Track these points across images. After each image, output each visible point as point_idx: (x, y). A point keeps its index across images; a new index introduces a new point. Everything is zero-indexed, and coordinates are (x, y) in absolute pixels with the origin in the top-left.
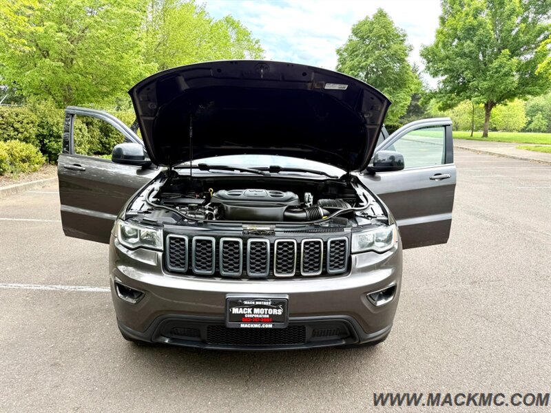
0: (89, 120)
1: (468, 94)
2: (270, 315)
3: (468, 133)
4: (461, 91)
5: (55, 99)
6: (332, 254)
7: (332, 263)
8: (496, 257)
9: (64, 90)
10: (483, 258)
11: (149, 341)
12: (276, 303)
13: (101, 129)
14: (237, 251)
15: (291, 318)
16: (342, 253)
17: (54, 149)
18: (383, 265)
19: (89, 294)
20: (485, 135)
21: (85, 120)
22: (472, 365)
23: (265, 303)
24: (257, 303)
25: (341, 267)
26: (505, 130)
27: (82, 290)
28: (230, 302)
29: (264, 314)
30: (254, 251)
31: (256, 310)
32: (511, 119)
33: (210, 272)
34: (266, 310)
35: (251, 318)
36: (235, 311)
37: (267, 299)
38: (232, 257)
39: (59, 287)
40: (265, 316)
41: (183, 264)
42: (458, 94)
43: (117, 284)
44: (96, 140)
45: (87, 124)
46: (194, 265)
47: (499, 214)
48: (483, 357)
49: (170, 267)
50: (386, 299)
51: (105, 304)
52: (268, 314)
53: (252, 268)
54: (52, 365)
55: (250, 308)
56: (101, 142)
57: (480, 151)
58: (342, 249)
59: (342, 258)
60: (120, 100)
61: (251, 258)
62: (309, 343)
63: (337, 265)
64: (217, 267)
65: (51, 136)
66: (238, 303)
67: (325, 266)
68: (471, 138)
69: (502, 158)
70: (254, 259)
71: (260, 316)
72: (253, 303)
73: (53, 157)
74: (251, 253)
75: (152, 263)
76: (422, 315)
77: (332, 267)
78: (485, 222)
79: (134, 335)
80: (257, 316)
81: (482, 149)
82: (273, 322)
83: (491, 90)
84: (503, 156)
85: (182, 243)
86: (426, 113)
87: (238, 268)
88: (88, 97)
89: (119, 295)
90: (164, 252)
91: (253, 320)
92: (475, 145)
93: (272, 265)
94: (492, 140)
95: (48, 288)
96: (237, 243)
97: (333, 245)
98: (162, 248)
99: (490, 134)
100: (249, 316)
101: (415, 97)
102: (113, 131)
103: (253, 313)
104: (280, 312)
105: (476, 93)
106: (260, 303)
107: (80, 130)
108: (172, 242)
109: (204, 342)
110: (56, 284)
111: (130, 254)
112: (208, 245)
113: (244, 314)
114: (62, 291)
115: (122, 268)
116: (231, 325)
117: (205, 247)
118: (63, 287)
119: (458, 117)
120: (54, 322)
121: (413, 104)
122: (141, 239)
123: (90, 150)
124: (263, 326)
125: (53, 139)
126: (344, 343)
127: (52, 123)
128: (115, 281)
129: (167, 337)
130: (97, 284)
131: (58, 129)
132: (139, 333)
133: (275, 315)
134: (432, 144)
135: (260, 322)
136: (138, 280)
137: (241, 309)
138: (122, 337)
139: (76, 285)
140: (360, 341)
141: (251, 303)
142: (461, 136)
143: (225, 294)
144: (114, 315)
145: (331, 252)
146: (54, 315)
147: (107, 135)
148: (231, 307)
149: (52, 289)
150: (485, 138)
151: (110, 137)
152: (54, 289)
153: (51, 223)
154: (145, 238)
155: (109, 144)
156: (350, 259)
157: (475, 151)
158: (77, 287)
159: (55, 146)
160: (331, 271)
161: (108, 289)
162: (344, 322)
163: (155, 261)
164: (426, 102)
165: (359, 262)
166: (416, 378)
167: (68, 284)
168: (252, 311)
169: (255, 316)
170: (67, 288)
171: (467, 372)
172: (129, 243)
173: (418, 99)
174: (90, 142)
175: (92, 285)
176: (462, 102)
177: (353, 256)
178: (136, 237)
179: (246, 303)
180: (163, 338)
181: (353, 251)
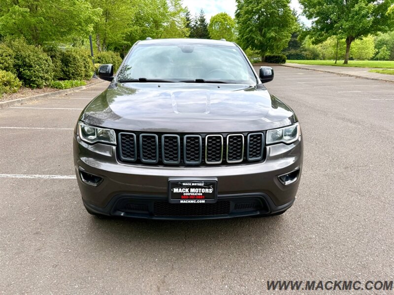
0: (53, 54)
1: (334, 32)
2: (203, 193)
3: (333, 62)
4: (329, 29)
5: (25, 37)
6: (251, 146)
7: (251, 153)
8: (362, 149)
9: (33, 30)
10: (352, 150)
11: (109, 215)
12: (208, 184)
13: (62, 61)
14: (176, 144)
15: (219, 196)
16: (259, 145)
17: (28, 76)
18: (289, 154)
19: (60, 180)
20: (346, 62)
21: (50, 54)
22: (352, 228)
23: (199, 184)
24: (193, 184)
25: (258, 155)
26: (359, 59)
27: (54, 178)
28: (172, 184)
29: (198, 192)
30: (189, 144)
31: (192, 190)
32: (363, 51)
33: (155, 161)
34: (200, 189)
35: (189, 196)
36: (176, 190)
37: (200, 182)
38: (172, 149)
39: (37, 176)
40: (199, 194)
41: (133, 155)
42: (327, 32)
43: (81, 172)
44: (59, 69)
45: (51, 57)
46: (141, 156)
47: (360, 118)
48: (359, 222)
49: (123, 158)
50: (292, 180)
51: (73, 188)
52: (201, 192)
53: (187, 158)
54: (34, 234)
55: (187, 188)
56: (63, 70)
57: (342, 74)
58: (259, 141)
59: (259, 148)
60: (75, 40)
61: (187, 150)
62: (232, 214)
63: (254, 154)
64: (160, 157)
65: (25, 65)
66: (179, 184)
67: (245, 155)
68: (335, 65)
69: (358, 79)
70: (189, 150)
71: (195, 194)
72: (190, 184)
73: (28, 81)
74: (187, 146)
75: (108, 154)
76: (311, 191)
77: (251, 156)
78: (350, 125)
79: (97, 210)
80: (193, 194)
81: (343, 72)
82: (205, 198)
83: (352, 28)
84: (360, 77)
85: (131, 138)
86: (302, 46)
87: (177, 157)
88: (50, 35)
89: (83, 180)
90: (117, 146)
91: (189, 198)
92: (338, 70)
93: (203, 155)
94: (351, 66)
95: (29, 177)
96: (176, 138)
97: (252, 139)
98: (115, 143)
99: (349, 62)
100: (186, 194)
101: (294, 35)
102: (71, 62)
103: (190, 192)
104: (211, 191)
105: (340, 31)
106: (195, 184)
107: (46, 61)
108: (123, 137)
109: (151, 215)
110: (35, 174)
111: (90, 148)
112: (152, 140)
113: (183, 193)
114: (39, 179)
115: (83, 159)
116: (173, 201)
117: (150, 141)
118: (40, 176)
119: (325, 50)
120: (35, 202)
121: (293, 40)
122: (97, 136)
123: (55, 76)
124: (198, 202)
125: (26, 68)
126: (258, 213)
127: (25, 56)
128: (79, 169)
129: (123, 211)
130: (66, 173)
131: (29, 60)
132: (101, 209)
133: (207, 193)
134: (307, 69)
135: (195, 198)
136: (98, 168)
137: (180, 189)
138: (87, 212)
139: (50, 174)
140: (271, 212)
141: (188, 184)
142: (328, 63)
143: (167, 177)
144: (80, 195)
145: (250, 144)
146: (34, 196)
147: (67, 66)
148: (173, 188)
149: (32, 177)
150: (345, 65)
151: (69, 67)
152: (34, 177)
153: (29, 130)
154: (101, 135)
155: (69, 72)
156: (265, 149)
157: (338, 74)
158: (51, 176)
159: (29, 73)
160: (250, 159)
161: (74, 177)
162: (260, 198)
163: (110, 153)
164: (303, 38)
165: (272, 152)
166: (311, 238)
167: (44, 174)
168: (189, 190)
169: (192, 194)
170: (43, 176)
171: (349, 233)
172: (88, 139)
173: (296, 36)
174: (54, 71)
175: (61, 174)
176: (329, 38)
177: (268, 147)
178: (93, 134)
179: (184, 184)
180: (120, 212)
181: (267, 143)
